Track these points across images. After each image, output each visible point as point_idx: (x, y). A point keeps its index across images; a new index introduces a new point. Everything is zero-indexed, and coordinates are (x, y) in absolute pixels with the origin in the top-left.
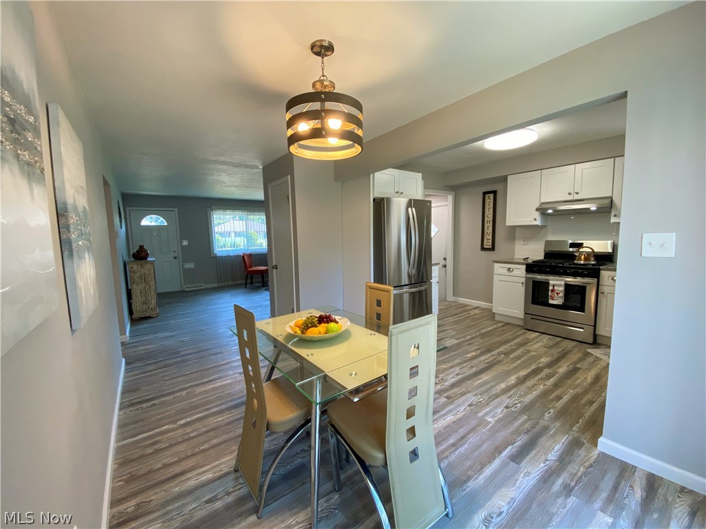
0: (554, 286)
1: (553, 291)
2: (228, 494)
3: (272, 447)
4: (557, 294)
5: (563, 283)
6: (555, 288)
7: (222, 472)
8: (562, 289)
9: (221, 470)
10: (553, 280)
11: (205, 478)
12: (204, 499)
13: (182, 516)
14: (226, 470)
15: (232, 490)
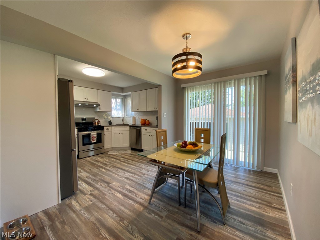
0: (93, 135)
1: (93, 137)
2: (234, 219)
3: (203, 216)
4: (95, 138)
5: (96, 133)
6: (94, 136)
7: (231, 229)
8: (96, 135)
9: (231, 230)
10: (93, 133)
11: (240, 234)
12: (245, 226)
13: (256, 228)
14: (228, 228)
15: (232, 219)
